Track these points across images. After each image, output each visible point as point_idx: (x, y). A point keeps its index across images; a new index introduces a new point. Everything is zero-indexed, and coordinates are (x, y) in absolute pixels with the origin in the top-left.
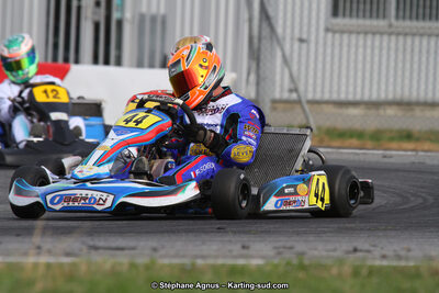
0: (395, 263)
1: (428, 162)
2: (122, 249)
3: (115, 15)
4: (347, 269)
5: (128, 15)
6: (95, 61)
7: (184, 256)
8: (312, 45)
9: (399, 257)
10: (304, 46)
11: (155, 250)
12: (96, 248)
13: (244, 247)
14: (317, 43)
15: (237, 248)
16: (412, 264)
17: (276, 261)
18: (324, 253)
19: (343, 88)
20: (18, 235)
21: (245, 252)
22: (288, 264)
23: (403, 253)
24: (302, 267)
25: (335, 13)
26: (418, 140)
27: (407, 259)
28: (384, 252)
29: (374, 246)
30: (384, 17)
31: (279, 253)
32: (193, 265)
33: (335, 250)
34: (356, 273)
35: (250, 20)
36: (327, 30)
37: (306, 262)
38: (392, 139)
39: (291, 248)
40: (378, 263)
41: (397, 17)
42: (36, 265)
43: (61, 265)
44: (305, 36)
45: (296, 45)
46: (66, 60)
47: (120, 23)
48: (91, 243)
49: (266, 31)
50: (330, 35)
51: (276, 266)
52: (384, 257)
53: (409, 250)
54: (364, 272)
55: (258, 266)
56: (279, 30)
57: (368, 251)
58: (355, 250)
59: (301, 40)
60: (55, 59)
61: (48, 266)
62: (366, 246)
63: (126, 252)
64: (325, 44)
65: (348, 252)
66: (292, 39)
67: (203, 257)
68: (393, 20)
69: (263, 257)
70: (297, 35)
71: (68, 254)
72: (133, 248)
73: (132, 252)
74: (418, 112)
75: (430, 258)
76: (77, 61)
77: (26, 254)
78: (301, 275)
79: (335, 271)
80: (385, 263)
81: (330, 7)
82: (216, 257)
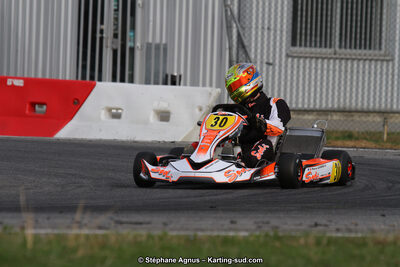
0: (347, 235)
1: (366, 156)
2: (141, 223)
3: (129, 44)
4: (311, 240)
5: (138, 44)
6: (114, 79)
7: (187, 229)
8: (277, 68)
9: (350, 231)
10: (271, 67)
11: (165, 224)
12: (121, 223)
13: (232, 222)
14: (280, 65)
15: (226, 223)
16: (360, 235)
17: (257, 233)
18: (293, 227)
19: (300, 100)
20: (61, 212)
21: (233, 226)
22: (267, 235)
23: (352, 227)
24: (278, 238)
25: (294, 44)
26: (357, 139)
27: (356, 232)
28: (337, 226)
29: (330, 221)
30: (330, 47)
31: (260, 227)
32: (195, 236)
33: (301, 224)
34: (318, 242)
35: (230, 49)
36: (288, 56)
37: (281, 234)
38: (337, 138)
39: (268, 223)
40: (334, 235)
41: (340, 47)
42: (77, 236)
43: (96, 236)
44: (271, 61)
45: (265, 66)
46: (92, 78)
47: (132, 50)
48: (116, 218)
49: (242, 56)
50: (290, 60)
51: (258, 237)
52: (338, 230)
53: (356, 225)
54: (325, 241)
55: (244, 237)
56: (253, 56)
57: (326, 226)
58: (316, 225)
59: (268, 64)
60: (84, 77)
61: (87, 237)
62: (324, 222)
63: (144, 226)
64: (286, 66)
65: (311, 226)
66: (262, 62)
67: (202, 230)
68: (337, 49)
69: (247, 230)
70: (265, 60)
71: (100, 228)
72: (149, 223)
73: (149, 226)
74: (356, 117)
75: (373, 231)
76: (100, 80)
77: (69, 227)
78: (277, 244)
79: (302, 241)
80: (340, 235)
81: (290, 39)
82: (212, 230)
